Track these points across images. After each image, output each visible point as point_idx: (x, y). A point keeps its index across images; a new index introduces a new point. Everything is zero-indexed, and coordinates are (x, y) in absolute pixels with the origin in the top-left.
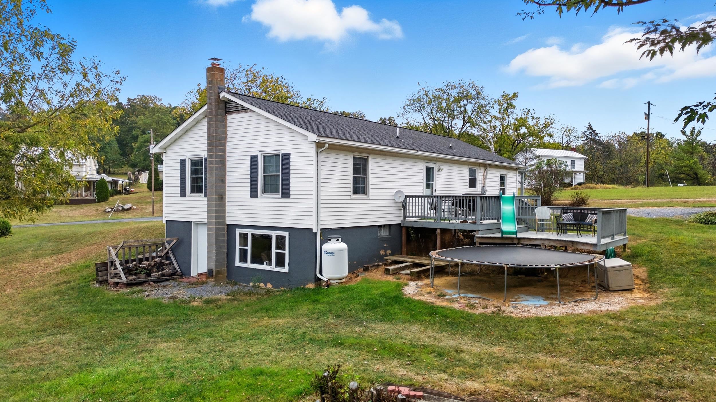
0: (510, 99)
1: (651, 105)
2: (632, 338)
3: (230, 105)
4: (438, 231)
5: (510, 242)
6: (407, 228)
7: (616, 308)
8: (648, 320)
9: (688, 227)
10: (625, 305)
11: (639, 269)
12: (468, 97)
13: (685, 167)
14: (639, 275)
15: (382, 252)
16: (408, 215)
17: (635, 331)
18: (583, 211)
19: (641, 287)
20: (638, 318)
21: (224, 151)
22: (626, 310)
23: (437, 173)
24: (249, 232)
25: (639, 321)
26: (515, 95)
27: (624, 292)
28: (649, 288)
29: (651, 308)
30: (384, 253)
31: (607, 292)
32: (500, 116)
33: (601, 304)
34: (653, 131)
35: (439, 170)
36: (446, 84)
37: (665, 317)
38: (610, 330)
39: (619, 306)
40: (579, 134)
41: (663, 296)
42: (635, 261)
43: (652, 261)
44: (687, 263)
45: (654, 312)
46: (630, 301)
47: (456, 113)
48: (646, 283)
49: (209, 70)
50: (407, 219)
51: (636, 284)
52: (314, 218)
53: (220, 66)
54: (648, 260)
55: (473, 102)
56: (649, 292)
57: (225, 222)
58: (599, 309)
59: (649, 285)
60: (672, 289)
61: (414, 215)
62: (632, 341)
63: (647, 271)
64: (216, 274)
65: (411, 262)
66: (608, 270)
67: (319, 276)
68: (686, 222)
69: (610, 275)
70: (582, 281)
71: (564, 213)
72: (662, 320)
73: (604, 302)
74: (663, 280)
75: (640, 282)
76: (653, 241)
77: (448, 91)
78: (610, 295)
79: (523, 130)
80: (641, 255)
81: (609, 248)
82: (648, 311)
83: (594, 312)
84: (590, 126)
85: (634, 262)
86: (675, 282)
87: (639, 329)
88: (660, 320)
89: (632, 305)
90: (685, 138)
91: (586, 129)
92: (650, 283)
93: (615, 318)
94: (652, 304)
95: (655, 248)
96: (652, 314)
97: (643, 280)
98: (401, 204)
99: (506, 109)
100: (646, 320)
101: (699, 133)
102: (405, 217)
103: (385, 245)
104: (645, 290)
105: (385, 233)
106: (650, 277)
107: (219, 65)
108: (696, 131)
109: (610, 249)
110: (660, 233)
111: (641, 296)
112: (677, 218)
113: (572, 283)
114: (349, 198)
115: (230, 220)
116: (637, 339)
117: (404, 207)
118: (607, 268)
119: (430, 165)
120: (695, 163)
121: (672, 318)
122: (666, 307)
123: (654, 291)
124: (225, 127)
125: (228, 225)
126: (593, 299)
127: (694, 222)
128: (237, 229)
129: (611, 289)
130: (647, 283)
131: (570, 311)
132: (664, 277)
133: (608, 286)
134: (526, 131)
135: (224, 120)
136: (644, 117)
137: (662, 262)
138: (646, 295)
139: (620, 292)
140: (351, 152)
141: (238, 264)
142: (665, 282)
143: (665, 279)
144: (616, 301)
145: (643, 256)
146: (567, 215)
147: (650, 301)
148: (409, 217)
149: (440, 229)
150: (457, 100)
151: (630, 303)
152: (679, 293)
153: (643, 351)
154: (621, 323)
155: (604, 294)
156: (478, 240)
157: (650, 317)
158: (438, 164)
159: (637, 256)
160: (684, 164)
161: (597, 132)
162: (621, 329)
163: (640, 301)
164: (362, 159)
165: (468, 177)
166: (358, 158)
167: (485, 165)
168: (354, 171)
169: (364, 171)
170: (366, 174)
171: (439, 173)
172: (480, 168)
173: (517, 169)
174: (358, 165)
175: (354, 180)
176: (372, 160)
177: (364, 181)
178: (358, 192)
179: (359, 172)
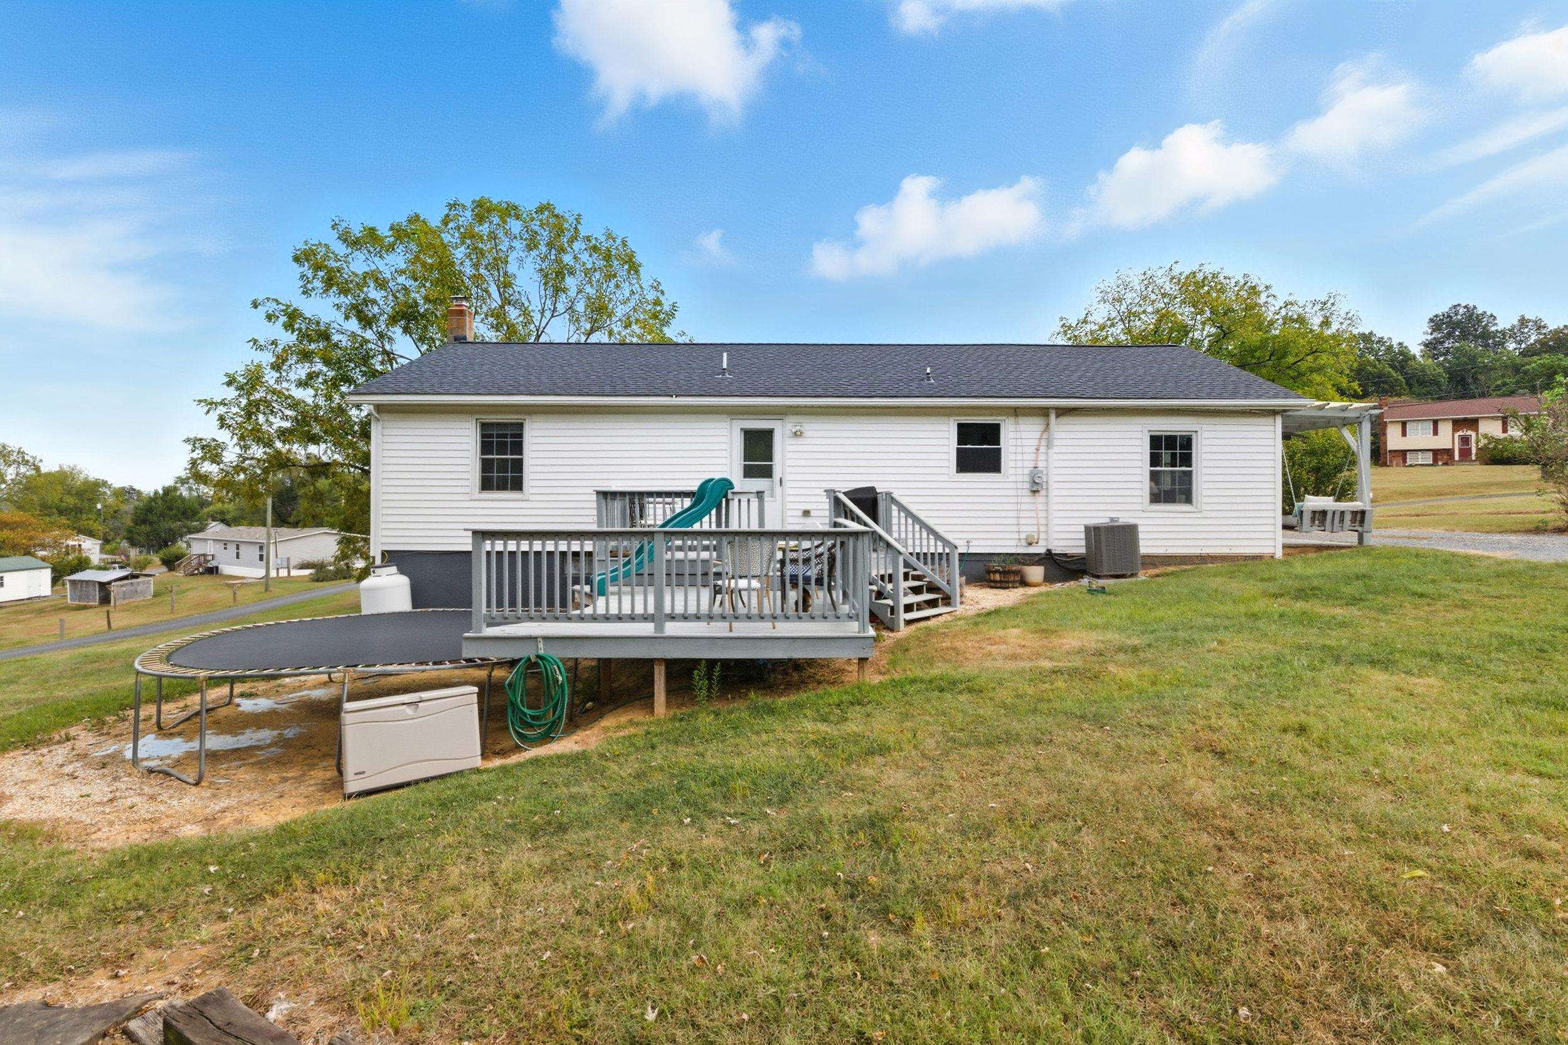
23: (791, 441)
35: (796, 434)
114: (464, 497)
140: (473, 413)
164: (511, 424)
165: (955, 445)
166: (498, 424)
167: (1044, 412)
168: (486, 447)
169: (518, 447)
170: (521, 454)
171: (800, 441)
172: (1021, 419)
173: (1272, 412)
174: (498, 436)
175: (486, 466)
176: (535, 425)
177: (518, 466)
178: (502, 486)
179: (502, 449)
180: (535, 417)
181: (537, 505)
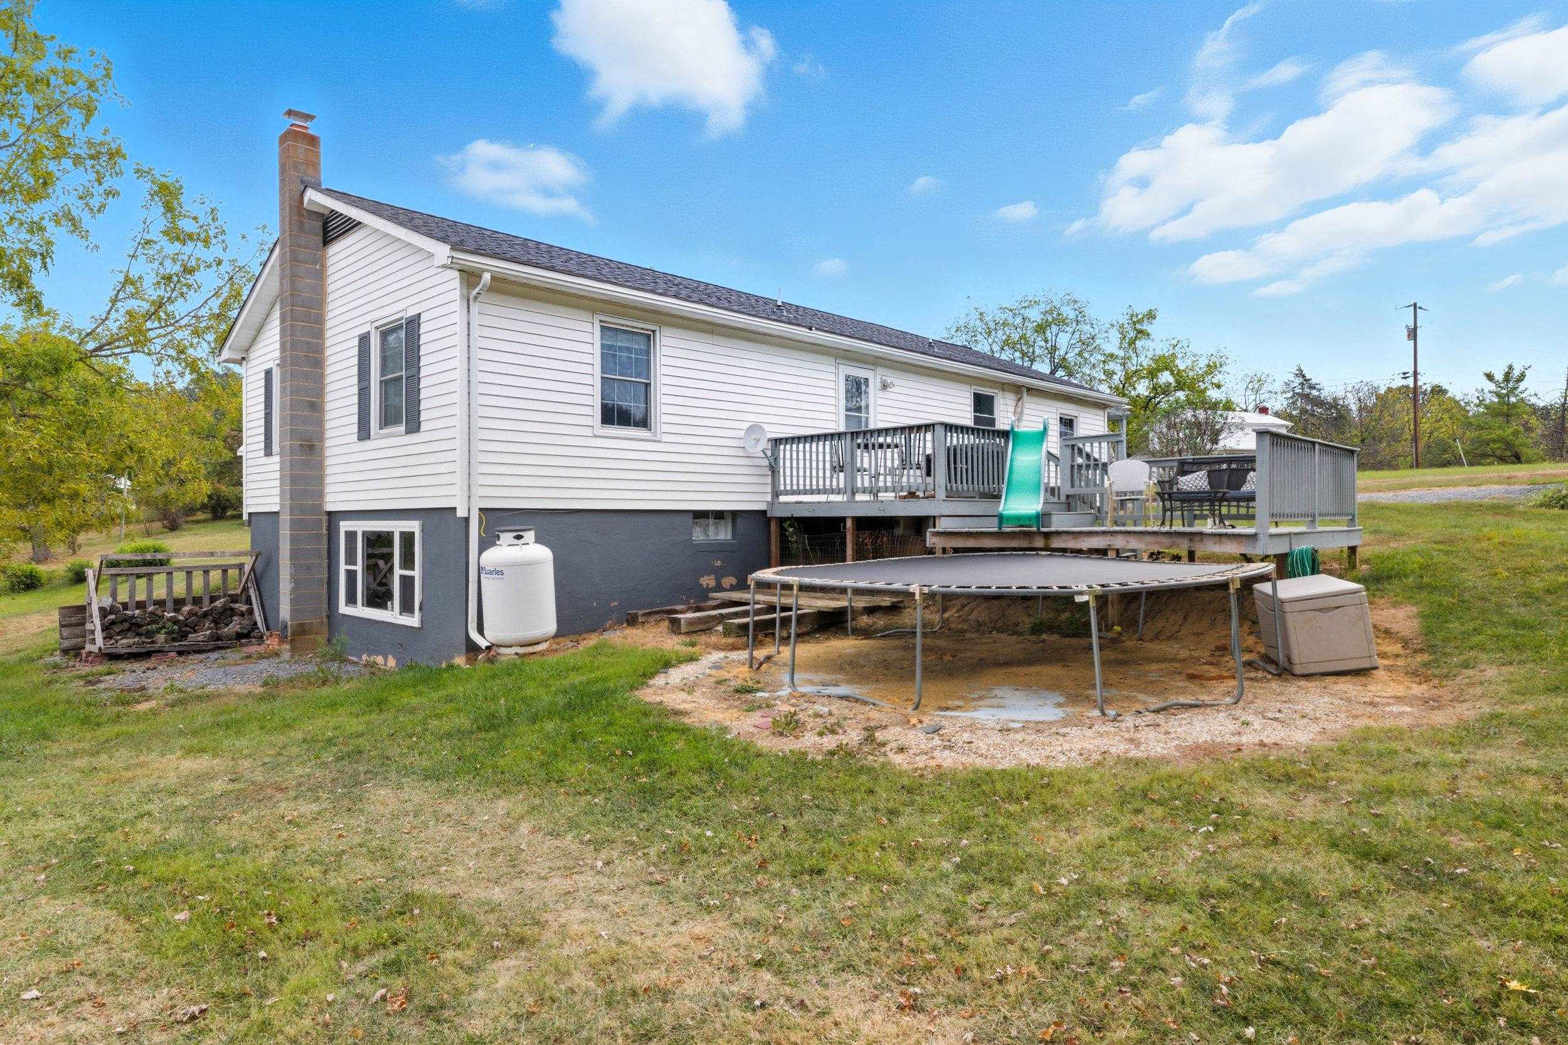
0: (1140, 321)
1: (1418, 310)
2: (1344, 895)
3: (333, 224)
4: (849, 523)
5: (1023, 543)
6: (781, 520)
7: (1302, 736)
8: (1425, 792)
9: (1525, 516)
10: (1338, 725)
11: (1393, 611)
12: (1061, 321)
13: (1494, 441)
14: (1394, 627)
15: (707, 581)
16: (782, 488)
17: (1366, 853)
18: (1234, 466)
19: (1400, 662)
20: (1383, 780)
21: (320, 334)
22: (1335, 745)
23: (880, 394)
24: (361, 527)
25: (1389, 792)
26: (1151, 316)
27: (1342, 679)
28: (1426, 665)
29: (1436, 740)
30: (712, 584)
31: (1286, 680)
32: (1121, 353)
33: (1250, 719)
34: (1426, 381)
35: (885, 387)
36: (1020, 298)
37: (1503, 778)
38: (1247, 843)
39: (1315, 728)
40: (1278, 386)
41: (1479, 691)
42: (1383, 591)
43: (1433, 589)
44: (1548, 592)
45: (1450, 756)
46: (1359, 710)
47: (1038, 351)
48: (1415, 651)
49: (284, 138)
50: (782, 499)
51: (1383, 655)
52: (459, 478)
53: (310, 132)
54: (1420, 587)
55: (1068, 329)
56: (1427, 679)
57: (321, 506)
58: (1235, 739)
59: (1426, 657)
60: (1511, 669)
61: (795, 488)
62: (1348, 914)
63: (1421, 615)
64: (294, 634)
65: (764, 602)
66: (1287, 607)
67: (474, 636)
68: (1521, 508)
69: (1293, 621)
70: (1218, 648)
71: (1183, 473)
72: (1486, 793)
73: (1262, 714)
74: (1476, 639)
75: (1397, 648)
76: (1436, 543)
77: (1022, 311)
78: (1293, 689)
79: (1166, 377)
80: (1401, 575)
81: (1297, 548)
82: (1426, 752)
83: (1209, 751)
84: (1300, 370)
85: (1378, 593)
86: (1517, 647)
87: (1384, 840)
88: (1480, 793)
89: (1360, 723)
90: (1492, 387)
91: (1291, 377)
92: (1431, 648)
93: (1289, 778)
94: (1439, 718)
95: (1443, 558)
96: (1444, 765)
97: (1405, 643)
98: (766, 462)
99: (1132, 343)
100: (1419, 793)
101: (1521, 378)
102: (776, 494)
103: (719, 563)
104: (1415, 673)
105: (723, 534)
106: (1428, 632)
107: (306, 128)
108: (1516, 373)
109: (1301, 552)
110: (1455, 527)
111: (1401, 690)
112: (1495, 501)
113: (1184, 654)
114: (588, 432)
115: (333, 503)
116: (1370, 901)
117: (774, 470)
118: (1282, 602)
119: (860, 373)
120: (1516, 433)
121: (1532, 783)
122: (1498, 735)
123: (1446, 676)
124: (321, 275)
125: (329, 513)
126: (1228, 700)
127: (1541, 505)
128: (342, 523)
129: (1298, 670)
130: (1421, 651)
131: (1118, 747)
132: (1477, 631)
133: (1289, 659)
134: (1171, 380)
135: (322, 261)
136: (1406, 333)
137: (1465, 590)
138: (1418, 690)
139: (1329, 680)
140: (594, 311)
141: (344, 609)
142: (1483, 648)
143: (1480, 637)
144: (1308, 709)
145: (1405, 576)
146: (1189, 477)
147: (1433, 708)
148: (787, 493)
149: (854, 518)
150: (1041, 329)
151: (1356, 717)
152: (1540, 684)
153: (1401, 991)
154: (1309, 807)
155: (1275, 685)
156: (935, 540)
157: (1436, 781)
158: (881, 371)
159: (1390, 577)
160: (1493, 436)
161: (1313, 381)
162: (1299, 838)
163: (1395, 709)
164: (639, 335)
165: (973, 412)
166: (620, 332)
167: (1017, 389)
168: (606, 363)
169: (645, 367)
170: (649, 376)
171: (886, 394)
172: (1006, 394)
173: (1104, 406)
174: (621, 349)
176: (665, 340)
177: (646, 392)
178: (624, 419)
179: (626, 366)
180: (667, 328)
181: (665, 447)
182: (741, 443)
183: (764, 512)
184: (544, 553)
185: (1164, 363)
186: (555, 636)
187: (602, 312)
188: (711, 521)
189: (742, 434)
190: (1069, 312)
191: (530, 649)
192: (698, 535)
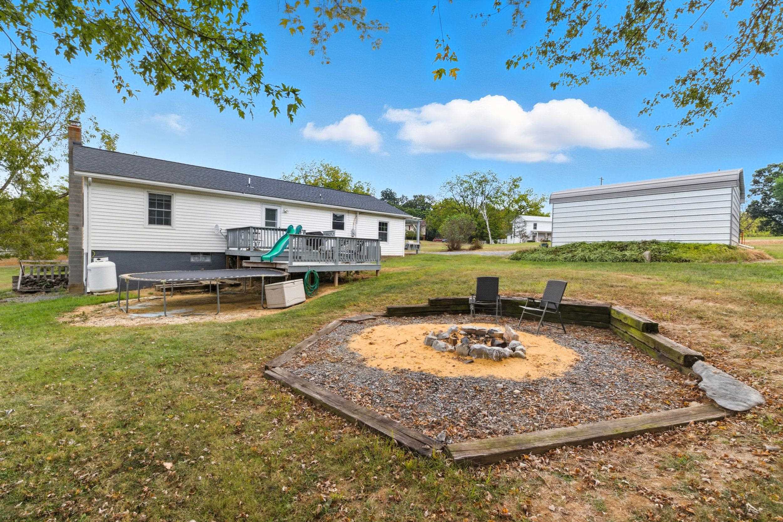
23: (283, 214)
35: (285, 212)
50: (230, 249)
52: (85, 241)
81: (310, 271)
102: (228, 247)
114: (141, 227)
117: (227, 239)
119: (273, 207)
140: (144, 188)
156: (245, 264)
164: (165, 196)
165: (332, 221)
166: (158, 195)
167: (355, 213)
168: (151, 204)
169: (169, 206)
170: (170, 209)
171: (285, 214)
172: (350, 214)
173: (404, 218)
174: (158, 200)
175: (151, 213)
176: (178, 197)
177: (168, 214)
178: (160, 222)
179: (160, 206)
180: (179, 194)
181: (178, 232)
182: (213, 231)
183: (224, 253)
184: (112, 265)
185: (523, 198)
186: (117, 290)
187: (148, 188)
188: (201, 255)
189: (214, 228)
190: (489, 177)
191: (102, 294)
192: (192, 260)
